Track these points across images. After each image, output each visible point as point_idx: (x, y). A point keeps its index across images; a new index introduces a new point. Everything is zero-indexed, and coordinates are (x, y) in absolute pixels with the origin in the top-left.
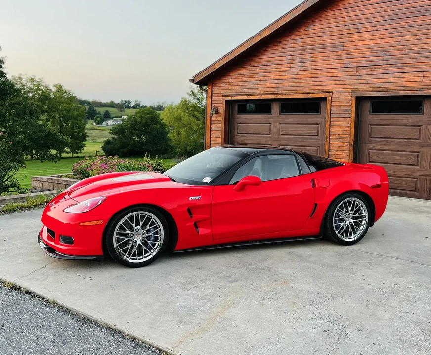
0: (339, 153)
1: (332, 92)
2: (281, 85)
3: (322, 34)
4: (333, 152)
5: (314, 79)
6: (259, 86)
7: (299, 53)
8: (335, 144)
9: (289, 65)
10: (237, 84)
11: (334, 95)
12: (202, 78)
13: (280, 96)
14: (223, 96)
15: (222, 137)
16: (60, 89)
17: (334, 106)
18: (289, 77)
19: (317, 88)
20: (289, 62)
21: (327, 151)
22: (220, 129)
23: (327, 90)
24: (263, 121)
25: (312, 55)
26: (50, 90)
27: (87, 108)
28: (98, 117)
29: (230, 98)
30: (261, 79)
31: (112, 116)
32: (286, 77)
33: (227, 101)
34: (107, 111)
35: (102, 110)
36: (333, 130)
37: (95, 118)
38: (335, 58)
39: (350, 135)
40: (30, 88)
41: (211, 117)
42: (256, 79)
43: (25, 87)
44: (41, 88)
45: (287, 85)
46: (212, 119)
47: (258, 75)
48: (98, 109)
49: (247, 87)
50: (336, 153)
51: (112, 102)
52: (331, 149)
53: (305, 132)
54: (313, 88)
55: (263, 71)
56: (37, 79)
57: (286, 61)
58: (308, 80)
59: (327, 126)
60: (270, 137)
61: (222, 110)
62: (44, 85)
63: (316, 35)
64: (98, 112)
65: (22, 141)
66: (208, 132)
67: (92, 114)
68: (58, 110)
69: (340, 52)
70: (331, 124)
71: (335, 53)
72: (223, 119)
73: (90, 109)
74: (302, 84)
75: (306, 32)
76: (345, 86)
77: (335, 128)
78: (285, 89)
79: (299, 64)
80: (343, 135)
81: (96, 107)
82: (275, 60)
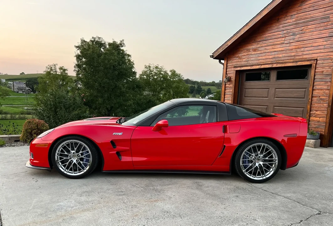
0: (318, 113)
1: (317, 60)
2: (276, 56)
3: (312, 9)
4: (314, 112)
5: (302, 49)
6: (260, 58)
7: (292, 27)
8: (316, 105)
9: (283, 39)
10: (245, 57)
11: (318, 62)
12: (219, 53)
13: (275, 66)
14: (235, 67)
15: (232, 100)
16: (174, 73)
17: (318, 72)
18: (283, 49)
19: (305, 57)
20: (284, 36)
21: (309, 111)
22: (231, 93)
23: (313, 58)
24: (263, 87)
25: (303, 28)
26: (168, 74)
27: (196, 86)
28: (202, 93)
29: (239, 69)
30: (262, 52)
31: (212, 92)
32: (280, 49)
33: (237, 71)
34: (209, 89)
35: (206, 88)
36: (315, 93)
37: (201, 93)
38: (322, 28)
39: (329, 97)
40: (155, 73)
41: (225, 84)
42: (259, 52)
43: (152, 73)
44: (162, 73)
45: (281, 56)
46: (226, 86)
47: (260, 49)
48: (203, 87)
49: (252, 59)
50: (316, 113)
51: (214, 82)
52: (312, 109)
53: (295, 95)
54: (301, 57)
55: (263, 45)
56: (159, 67)
57: (281, 35)
58: (298, 50)
59: (311, 89)
60: (268, 100)
61: (233, 79)
62: (164, 70)
63: (307, 10)
64: (203, 89)
65: (131, 105)
66: (223, 96)
67: (199, 90)
68: (172, 87)
69: (326, 23)
70: (314, 88)
71: (322, 25)
72: (233, 85)
73: (198, 87)
74: (293, 54)
75: (300, 8)
76: (329, 53)
77: (317, 91)
78: (280, 59)
79: (292, 37)
80: (323, 97)
81: (202, 86)
82: (273, 36)
